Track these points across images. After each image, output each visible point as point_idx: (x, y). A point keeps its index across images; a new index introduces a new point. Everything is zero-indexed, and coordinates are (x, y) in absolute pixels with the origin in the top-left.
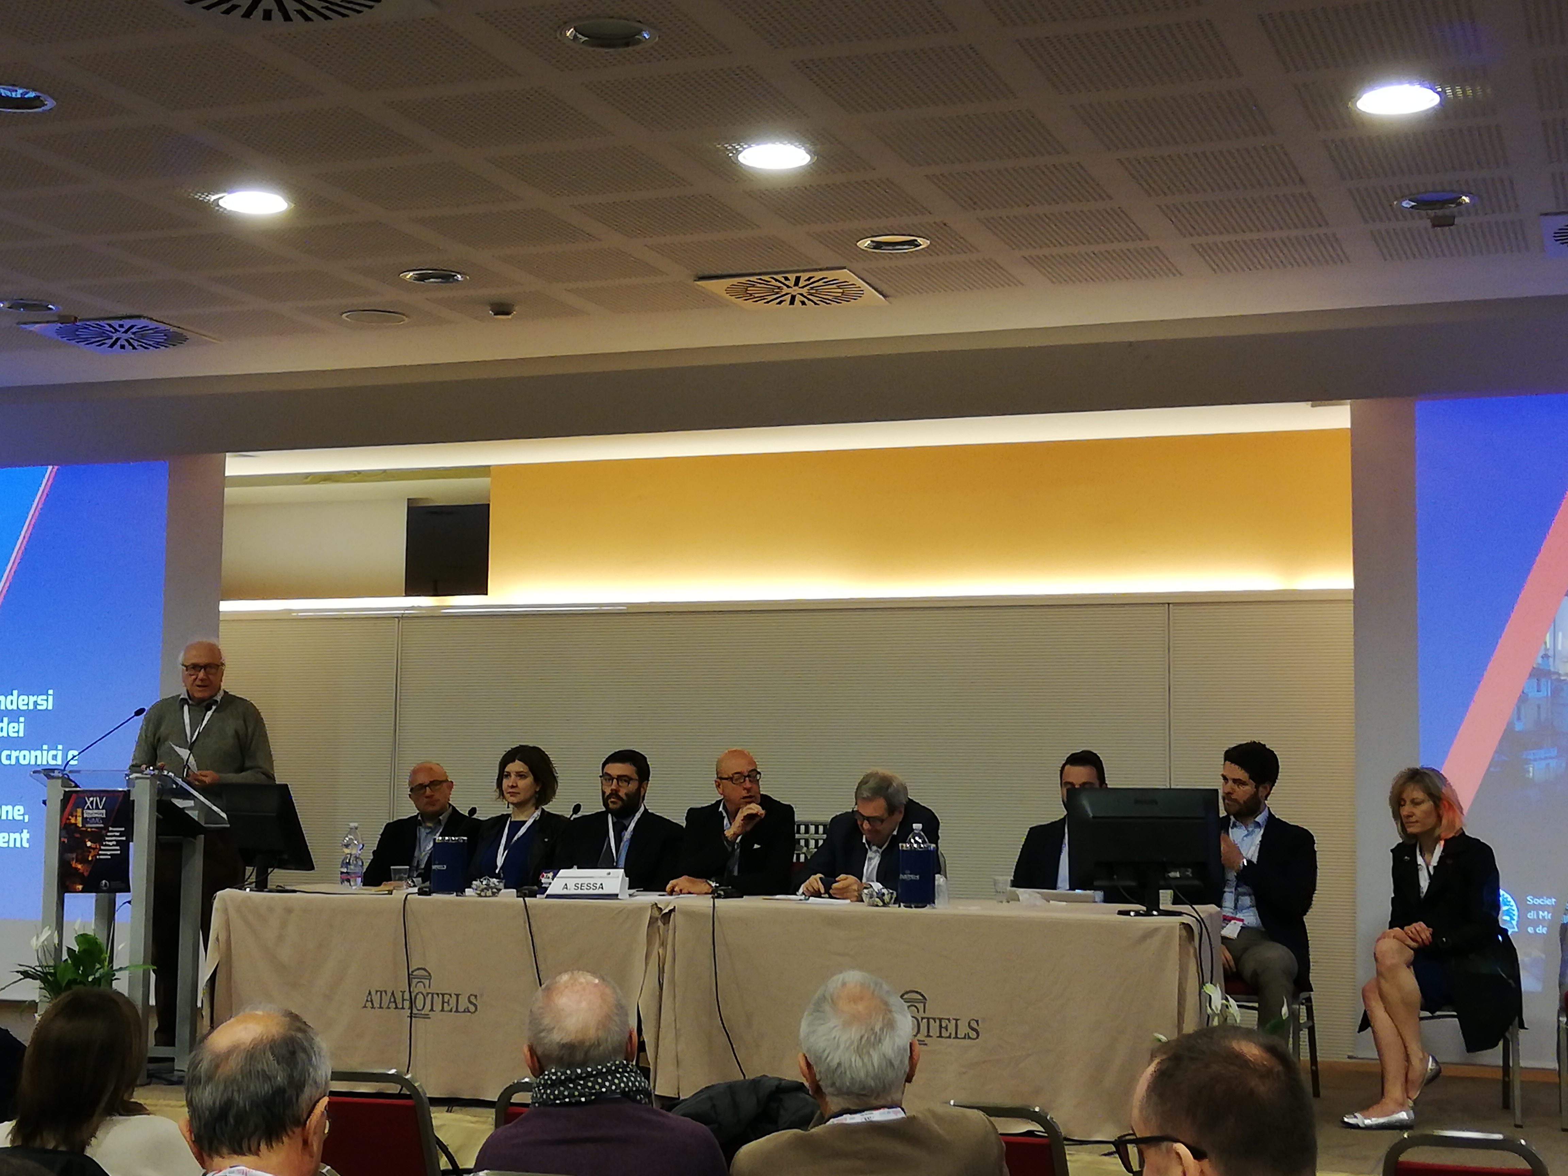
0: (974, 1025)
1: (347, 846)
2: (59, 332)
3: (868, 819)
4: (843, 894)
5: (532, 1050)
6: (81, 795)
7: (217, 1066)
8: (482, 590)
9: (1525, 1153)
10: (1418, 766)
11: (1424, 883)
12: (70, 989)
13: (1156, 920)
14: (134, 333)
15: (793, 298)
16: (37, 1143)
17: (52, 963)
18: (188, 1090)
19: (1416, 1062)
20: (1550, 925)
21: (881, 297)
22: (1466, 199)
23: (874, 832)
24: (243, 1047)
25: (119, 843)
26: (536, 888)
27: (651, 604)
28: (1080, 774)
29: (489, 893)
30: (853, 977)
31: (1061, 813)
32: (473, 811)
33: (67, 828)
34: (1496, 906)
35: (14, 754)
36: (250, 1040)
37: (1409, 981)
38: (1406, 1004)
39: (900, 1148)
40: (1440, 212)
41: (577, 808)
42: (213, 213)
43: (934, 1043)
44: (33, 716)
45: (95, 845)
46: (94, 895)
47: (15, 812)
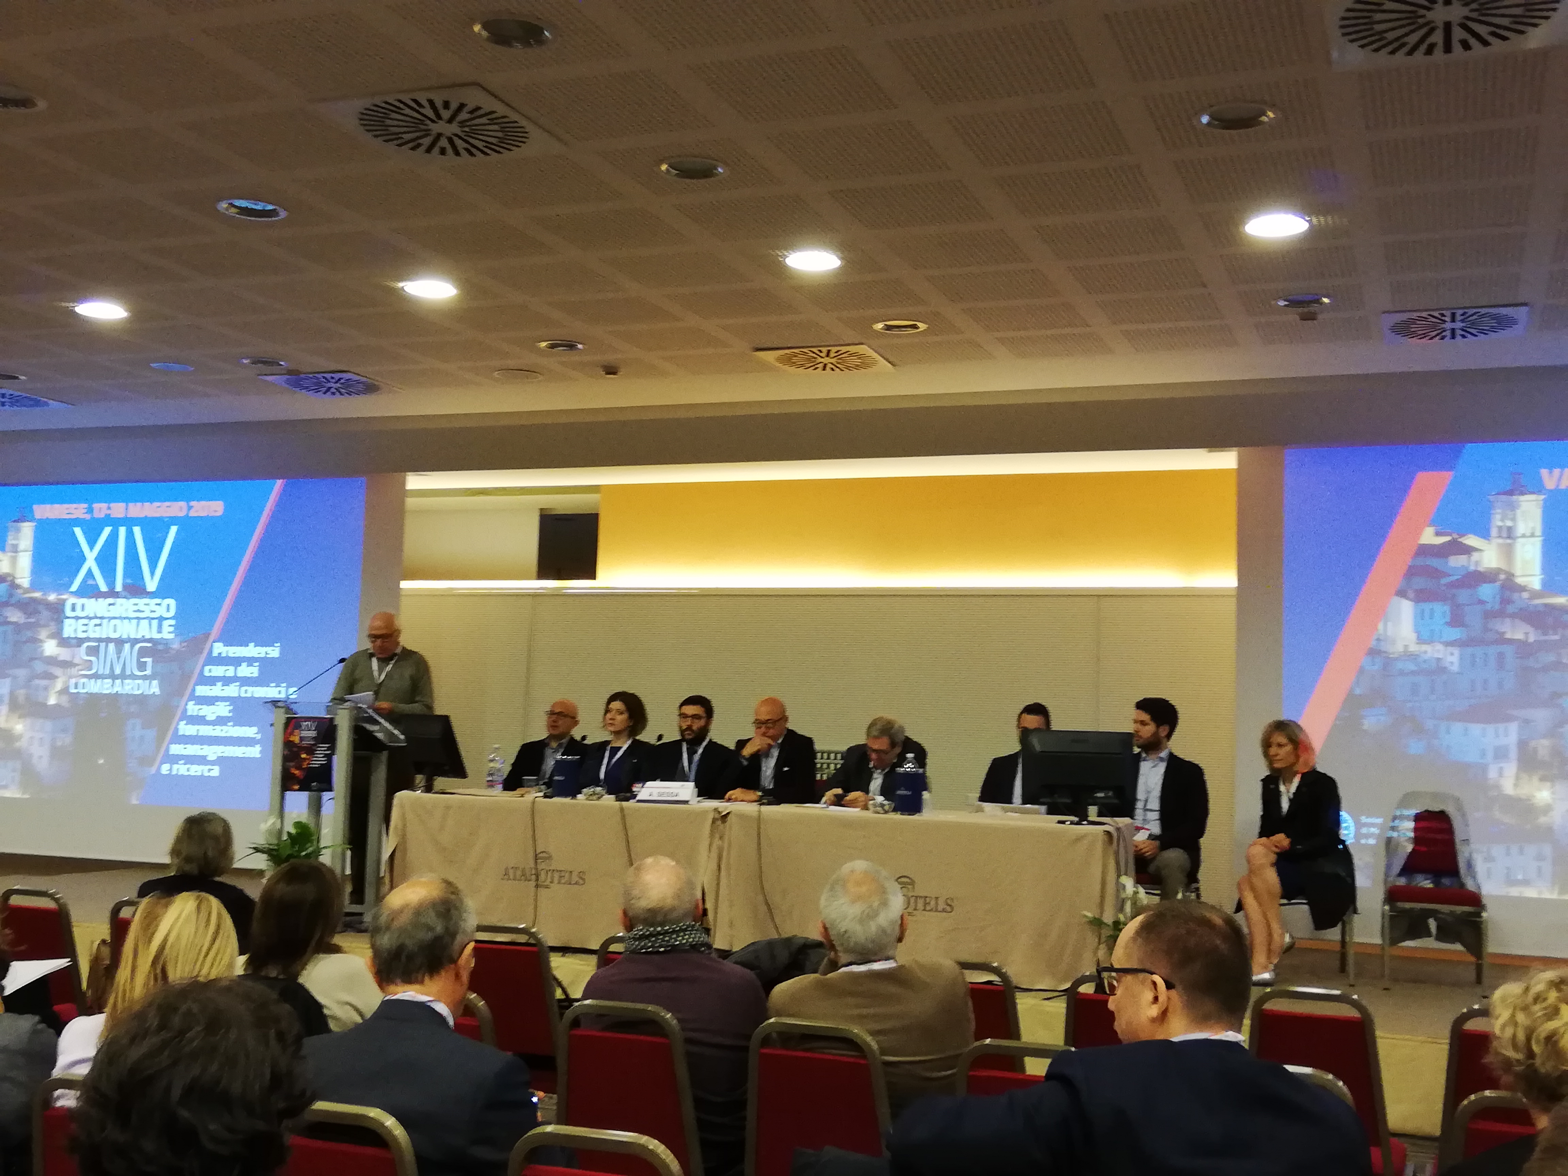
0: (949, 902)
1: (492, 761)
2: (288, 382)
3: (875, 751)
4: (852, 804)
5: (625, 913)
6: (298, 720)
7: (393, 920)
8: (592, 575)
9: (1355, 1004)
10: (1282, 719)
11: (1285, 805)
12: (288, 861)
13: (1085, 828)
14: (342, 384)
15: (825, 366)
16: (263, 974)
17: (276, 842)
18: (372, 937)
19: (1276, 937)
20: (1378, 837)
21: (889, 365)
22: (1326, 300)
23: (879, 759)
24: (412, 905)
25: (326, 755)
26: (629, 795)
27: (717, 589)
28: (1032, 721)
29: (595, 797)
30: (860, 865)
31: (1015, 747)
32: (584, 738)
33: (288, 744)
34: (1337, 823)
35: (250, 689)
36: (417, 899)
37: (1272, 877)
38: (1269, 893)
39: (892, 989)
40: (1306, 310)
41: (660, 737)
42: (401, 297)
43: (920, 916)
44: (265, 663)
45: (308, 757)
46: (306, 793)
47: (250, 732)
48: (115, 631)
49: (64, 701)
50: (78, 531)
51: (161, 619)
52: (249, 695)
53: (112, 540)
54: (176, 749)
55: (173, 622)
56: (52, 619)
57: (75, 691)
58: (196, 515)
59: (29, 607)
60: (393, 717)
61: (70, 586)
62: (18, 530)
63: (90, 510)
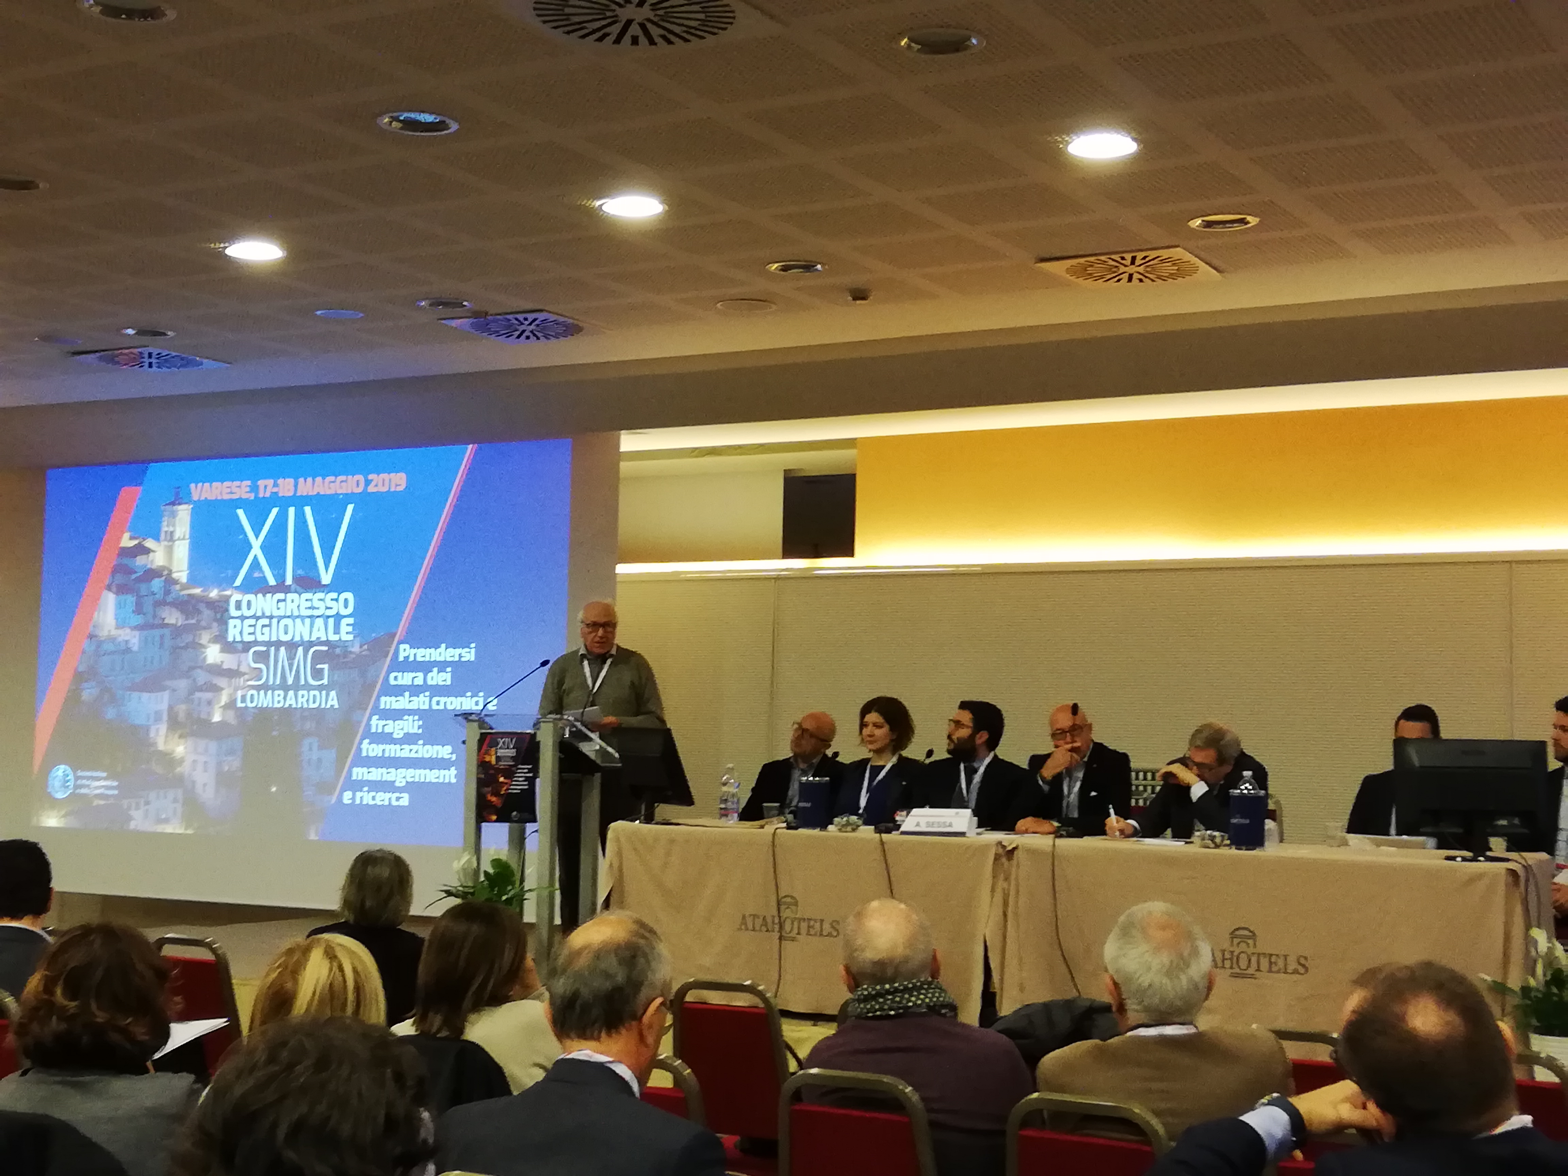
0: (1303, 961)
1: (725, 784)
2: (475, 326)
5: (848, 969)
6: (494, 736)
8: (849, 552)
13: (1482, 866)
14: (538, 325)
15: (1131, 276)
17: (471, 883)
21: (1215, 272)
24: (593, 947)
25: (527, 779)
26: (891, 825)
28: (1414, 729)
29: (849, 829)
30: (1158, 907)
33: (483, 765)
35: (443, 700)
36: (600, 940)
41: (930, 753)
42: (596, 216)
43: (1264, 977)
44: (457, 666)
45: (506, 781)
46: (507, 825)
47: (445, 752)
48: (286, 633)
49: (231, 717)
50: (240, 512)
51: (338, 617)
52: (441, 707)
53: (280, 525)
54: (359, 773)
55: (351, 620)
56: (216, 620)
57: (243, 705)
58: (375, 490)
59: (188, 606)
60: (608, 733)
61: (234, 582)
62: (174, 515)
63: (254, 488)
